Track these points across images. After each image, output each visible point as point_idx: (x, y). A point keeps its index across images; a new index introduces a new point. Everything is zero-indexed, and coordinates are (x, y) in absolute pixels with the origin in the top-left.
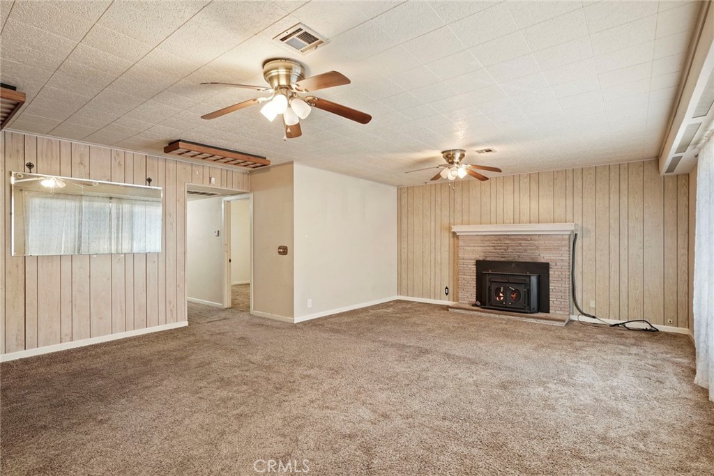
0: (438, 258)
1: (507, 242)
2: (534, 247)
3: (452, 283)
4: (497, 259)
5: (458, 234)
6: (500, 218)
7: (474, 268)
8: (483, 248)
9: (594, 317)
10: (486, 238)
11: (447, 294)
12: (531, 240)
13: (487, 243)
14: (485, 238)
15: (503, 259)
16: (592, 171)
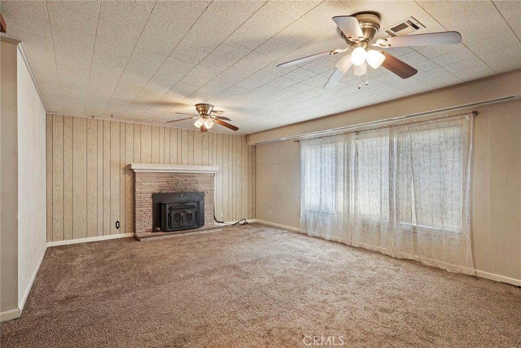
0: (107, 194)
1: (177, 178)
2: (195, 182)
3: (123, 216)
4: (169, 192)
5: (135, 171)
6: (167, 160)
7: (150, 200)
8: (159, 183)
9: (223, 222)
10: (161, 176)
11: (117, 228)
12: (193, 177)
13: (161, 179)
14: (160, 174)
15: (174, 191)
16: (221, 136)
